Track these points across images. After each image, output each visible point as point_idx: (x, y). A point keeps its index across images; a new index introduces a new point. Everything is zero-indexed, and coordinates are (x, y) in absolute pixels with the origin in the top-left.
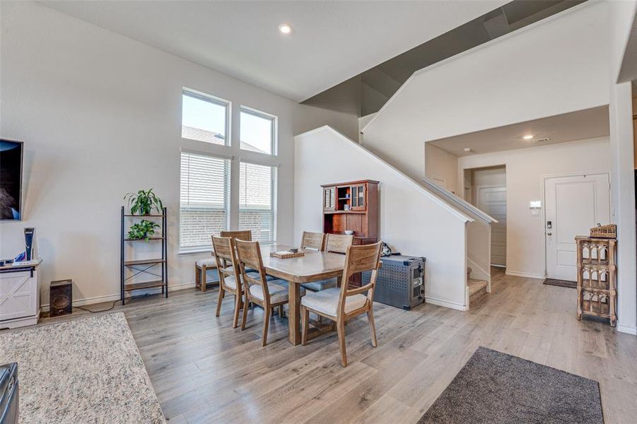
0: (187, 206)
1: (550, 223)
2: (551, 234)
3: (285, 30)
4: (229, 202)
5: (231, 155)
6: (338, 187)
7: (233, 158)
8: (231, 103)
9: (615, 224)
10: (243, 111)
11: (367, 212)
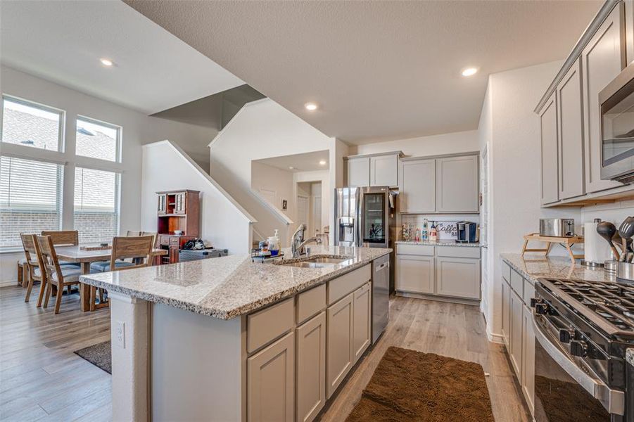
0: (7, 208)
3: (107, 63)
4: (61, 205)
5: (65, 161)
6: (169, 194)
7: (66, 164)
8: (65, 112)
10: (79, 119)
11: (186, 215)
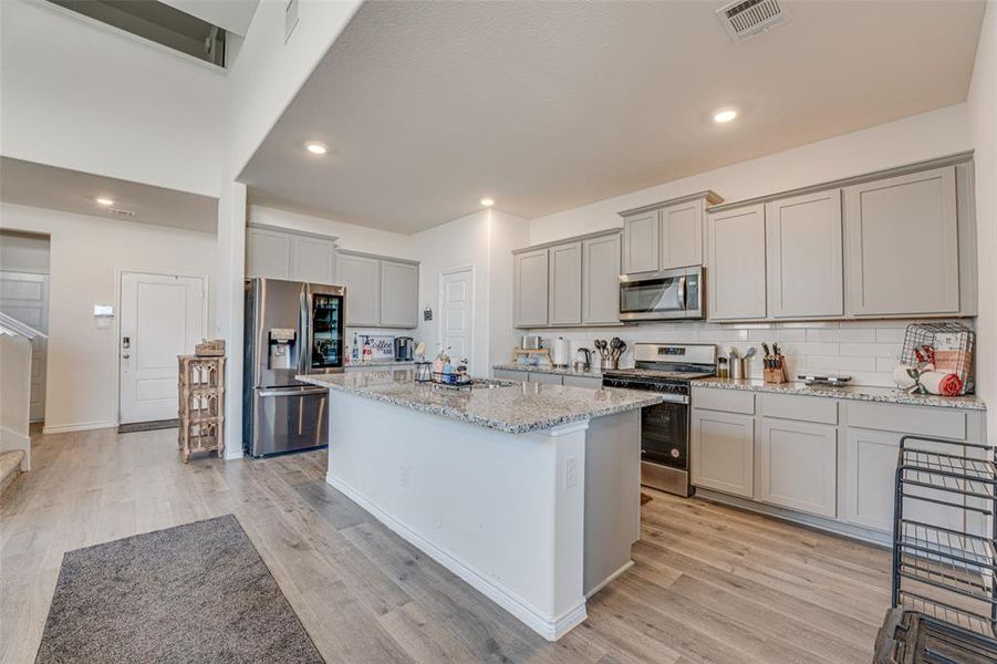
1: (127, 340)
2: (128, 357)
9: (222, 339)
